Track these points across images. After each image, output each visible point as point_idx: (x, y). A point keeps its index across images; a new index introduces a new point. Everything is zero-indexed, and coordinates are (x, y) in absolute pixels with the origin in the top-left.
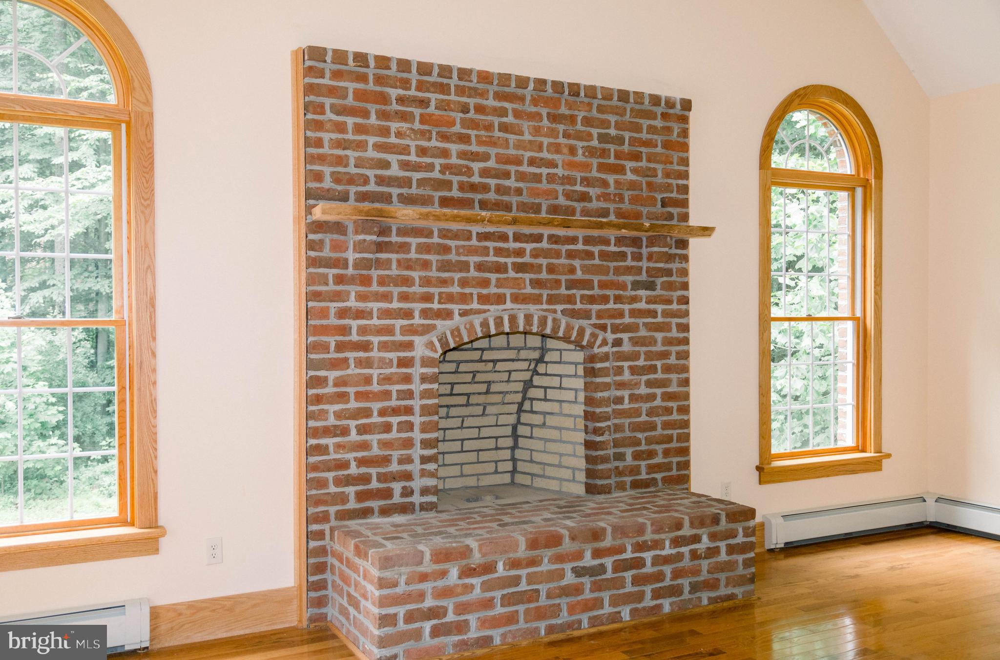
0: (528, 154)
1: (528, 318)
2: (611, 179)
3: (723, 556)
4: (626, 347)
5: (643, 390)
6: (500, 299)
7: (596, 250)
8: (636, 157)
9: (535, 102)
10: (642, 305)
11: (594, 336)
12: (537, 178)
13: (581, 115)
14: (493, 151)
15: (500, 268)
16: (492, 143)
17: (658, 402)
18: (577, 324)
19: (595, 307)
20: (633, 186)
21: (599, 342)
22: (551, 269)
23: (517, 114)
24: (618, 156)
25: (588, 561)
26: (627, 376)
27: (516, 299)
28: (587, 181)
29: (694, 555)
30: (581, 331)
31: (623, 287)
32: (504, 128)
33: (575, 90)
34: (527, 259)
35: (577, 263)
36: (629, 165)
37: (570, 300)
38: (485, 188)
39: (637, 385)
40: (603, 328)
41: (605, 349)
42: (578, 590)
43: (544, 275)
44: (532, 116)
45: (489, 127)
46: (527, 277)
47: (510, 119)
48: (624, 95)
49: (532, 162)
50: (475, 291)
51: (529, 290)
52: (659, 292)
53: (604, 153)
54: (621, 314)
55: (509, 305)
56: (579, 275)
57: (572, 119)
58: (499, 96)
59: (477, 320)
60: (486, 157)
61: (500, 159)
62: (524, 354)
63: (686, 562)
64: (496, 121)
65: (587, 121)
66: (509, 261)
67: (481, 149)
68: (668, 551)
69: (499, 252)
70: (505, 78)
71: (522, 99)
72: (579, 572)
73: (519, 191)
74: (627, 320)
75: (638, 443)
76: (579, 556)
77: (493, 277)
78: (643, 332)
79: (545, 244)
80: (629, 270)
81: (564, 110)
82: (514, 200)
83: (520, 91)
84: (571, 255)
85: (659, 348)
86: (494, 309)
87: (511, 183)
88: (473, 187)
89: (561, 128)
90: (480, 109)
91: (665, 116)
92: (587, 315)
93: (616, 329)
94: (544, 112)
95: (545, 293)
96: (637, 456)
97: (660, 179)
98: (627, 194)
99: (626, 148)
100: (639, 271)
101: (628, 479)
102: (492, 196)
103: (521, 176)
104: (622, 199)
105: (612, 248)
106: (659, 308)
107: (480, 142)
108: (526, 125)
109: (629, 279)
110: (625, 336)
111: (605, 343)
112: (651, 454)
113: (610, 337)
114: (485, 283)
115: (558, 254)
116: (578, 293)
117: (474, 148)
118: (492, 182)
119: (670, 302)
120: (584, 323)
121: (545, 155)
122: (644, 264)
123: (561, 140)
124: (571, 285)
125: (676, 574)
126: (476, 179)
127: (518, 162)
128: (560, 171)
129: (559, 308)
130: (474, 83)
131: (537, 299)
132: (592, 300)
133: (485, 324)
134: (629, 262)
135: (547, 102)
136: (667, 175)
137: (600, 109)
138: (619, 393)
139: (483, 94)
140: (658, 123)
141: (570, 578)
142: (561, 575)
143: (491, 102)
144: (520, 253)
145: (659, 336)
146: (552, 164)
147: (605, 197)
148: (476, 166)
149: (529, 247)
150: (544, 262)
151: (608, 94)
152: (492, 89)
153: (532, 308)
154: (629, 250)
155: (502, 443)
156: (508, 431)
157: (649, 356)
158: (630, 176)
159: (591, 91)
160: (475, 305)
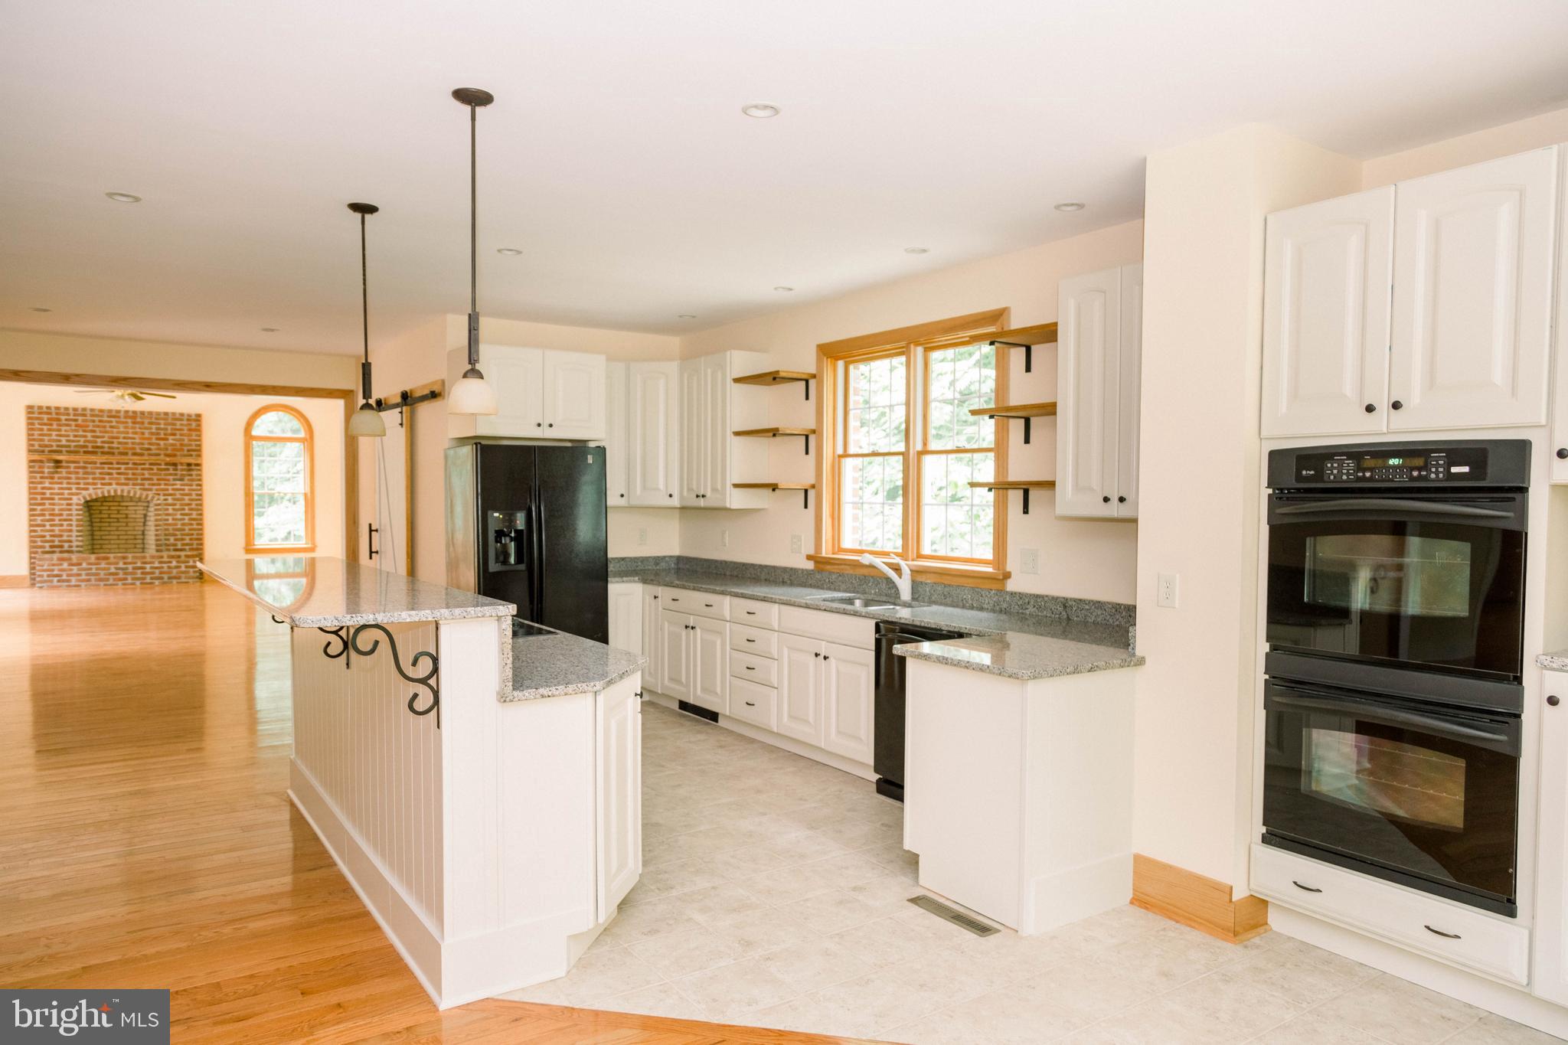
0: (123, 435)
1: (122, 491)
2: (162, 443)
3: (183, 569)
4: (170, 501)
5: (179, 517)
6: (110, 484)
7: (155, 467)
8: (174, 435)
9: (125, 417)
10: (178, 487)
11: (153, 497)
12: (126, 443)
13: (146, 421)
14: (107, 435)
15: (109, 474)
16: (106, 432)
17: (186, 521)
18: (145, 493)
19: (155, 487)
20: (172, 445)
21: (155, 499)
22: (133, 474)
23: (117, 422)
24: (165, 434)
25: (121, 565)
26: (171, 511)
27: (117, 484)
28: (150, 444)
29: (169, 567)
30: (147, 496)
31: (168, 480)
32: (111, 427)
33: (142, 413)
34: (122, 471)
35: (146, 472)
36: (171, 437)
37: (143, 485)
38: (102, 447)
39: (176, 515)
40: (159, 494)
41: (159, 502)
42: (117, 574)
43: (130, 476)
44: (123, 423)
45: (105, 427)
46: (122, 476)
47: (114, 424)
48: (166, 414)
49: (124, 438)
50: (99, 481)
51: (123, 481)
52: (186, 482)
53: (158, 434)
54: (167, 490)
55: (114, 486)
56: (147, 476)
57: (143, 423)
58: (108, 417)
59: (99, 492)
60: (103, 437)
61: (109, 437)
62: (139, 504)
63: (166, 569)
64: (108, 425)
65: (150, 423)
66: (114, 471)
67: (101, 434)
68: (157, 565)
69: (109, 468)
70: (110, 411)
71: (119, 417)
72: (117, 569)
73: (118, 448)
74: (171, 492)
75: (176, 535)
76: (117, 563)
77: (107, 477)
78: (178, 496)
79: (130, 466)
80: (171, 474)
81: (138, 420)
82: (116, 451)
83: (118, 415)
84: (143, 469)
85: (187, 502)
86: (107, 487)
87: (115, 445)
88: (97, 447)
89: (137, 426)
90: (100, 421)
91: (188, 420)
92: (151, 490)
93: (164, 495)
94: (129, 421)
95: (131, 482)
96: (176, 540)
97: (186, 442)
98: (170, 448)
99: (169, 432)
100: (176, 475)
101: (172, 548)
102: (106, 450)
103: (119, 443)
104: (167, 449)
105: (163, 467)
106: (186, 488)
107: (101, 432)
108: (121, 426)
109: (171, 477)
110: (170, 498)
111: (158, 499)
112: (183, 539)
113: (162, 498)
114: (104, 479)
115: (137, 469)
116: (146, 482)
117: (98, 434)
118: (106, 445)
119: (191, 485)
120: (149, 492)
121: (130, 435)
122: (179, 472)
123: (138, 430)
124: (143, 479)
125: (161, 573)
126: (99, 444)
127: (118, 438)
128: (137, 441)
129: (138, 487)
130: (97, 413)
131: (127, 484)
132: (153, 485)
133: (103, 493)
134: (171, 472)
135: (130, 417)
136: (190, 440)
137: (156, 419)
138: (166, 517)
139: (102, 416)
140: (185, 422)
141: (113, 570)
142: (109, 569)
143: (105, 419)
144: (119, 469)
145: (187, 498)
146: (134, 438)
147: (158, 449)
148: (99, 440)
149: (123, 466)
150: (130, 472)
151: (158, 414)
152: (106, 414)
153: (125, 487)
154: (171, 467)
155: (138, 537)
156: (140, 533)
157: (181, 505)
158: (171, 441)
159: (150, 413)
160: (99, 486)
